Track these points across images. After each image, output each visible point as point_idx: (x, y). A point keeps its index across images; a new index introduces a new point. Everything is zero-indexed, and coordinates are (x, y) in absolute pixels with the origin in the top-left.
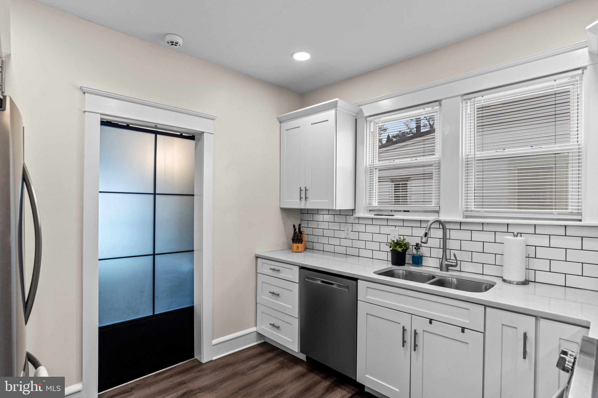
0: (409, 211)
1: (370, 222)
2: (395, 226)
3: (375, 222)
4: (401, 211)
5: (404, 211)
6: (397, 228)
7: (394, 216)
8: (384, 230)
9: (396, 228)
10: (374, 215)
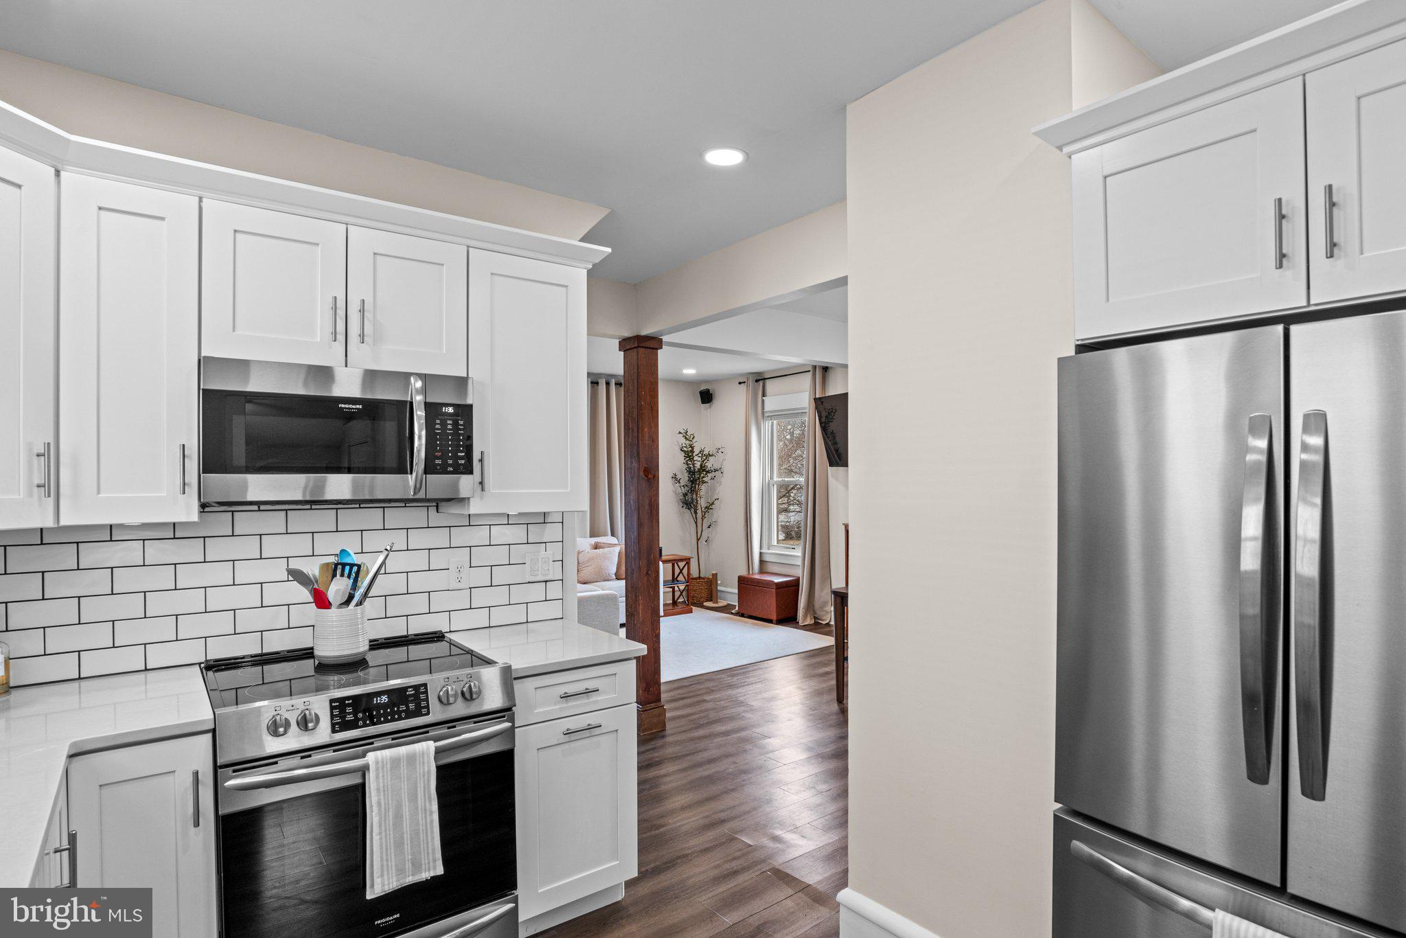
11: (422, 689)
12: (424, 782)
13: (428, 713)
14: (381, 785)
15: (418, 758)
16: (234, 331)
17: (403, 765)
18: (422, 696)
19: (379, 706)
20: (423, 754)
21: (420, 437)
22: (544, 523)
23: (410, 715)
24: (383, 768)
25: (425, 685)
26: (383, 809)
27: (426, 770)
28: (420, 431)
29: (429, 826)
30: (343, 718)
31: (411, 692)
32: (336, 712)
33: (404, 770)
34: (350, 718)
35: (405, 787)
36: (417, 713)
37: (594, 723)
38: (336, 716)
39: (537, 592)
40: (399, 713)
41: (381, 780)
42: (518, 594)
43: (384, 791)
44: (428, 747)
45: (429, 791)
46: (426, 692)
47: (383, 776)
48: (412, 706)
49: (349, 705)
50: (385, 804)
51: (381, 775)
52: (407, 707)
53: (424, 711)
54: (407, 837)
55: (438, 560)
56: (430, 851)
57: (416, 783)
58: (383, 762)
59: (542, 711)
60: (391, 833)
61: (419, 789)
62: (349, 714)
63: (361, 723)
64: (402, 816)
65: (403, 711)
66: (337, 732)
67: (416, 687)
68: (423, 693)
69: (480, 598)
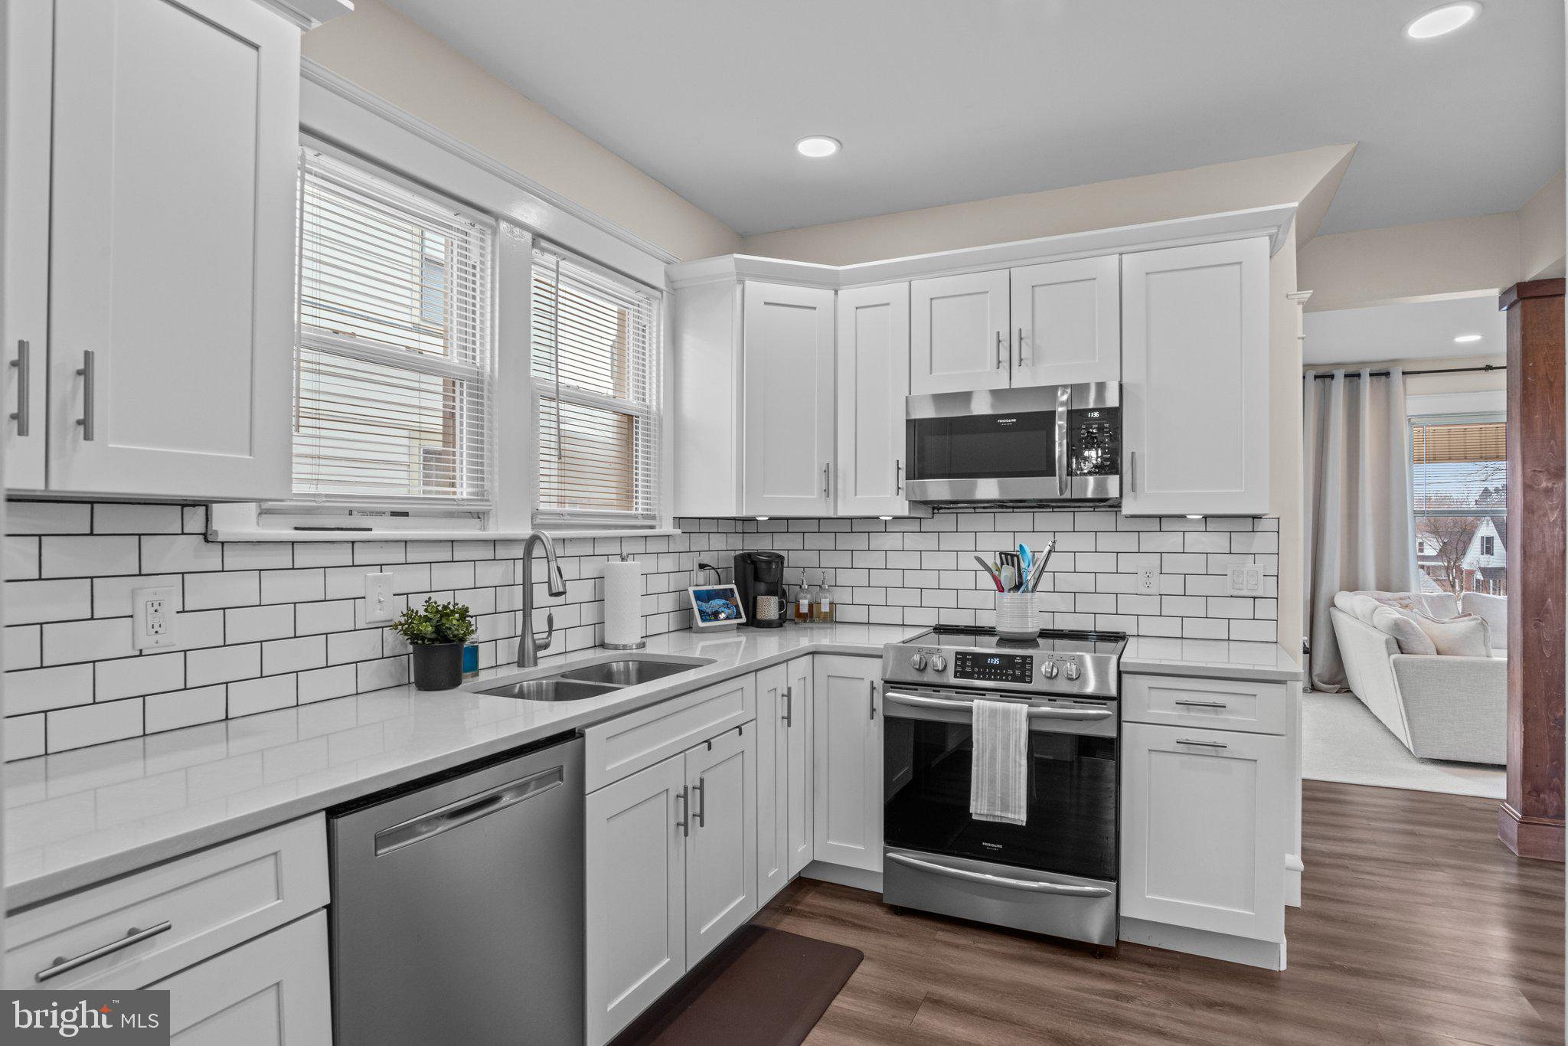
0: (406, 514)
1: (283, 558)
2: (381, 565)
3: (304, 557)
4: (384, 513)
5: (394, 514)
6: (388, 572)
7: (370, 530)
8: (342, 583)
9: (384, 573)
10: (296, 528)
11: (1028, 660)
12: (1016, 737)
13: (1031, 682)
14: (981, 727)
15: (1011, 715)
16: (931, 374)
17: (999, 717)
18: (1028, 666)
19: (992, 666)
20: (1016, 712)
21: (1061, 445)
22: (1253, 531)
23: (1015, 679)
24: (983, 714)
25: (1031, 657)
26: (981, 748)
27: (1018, 727)
28: (1061, 439)
29: (1017, 776)
30: (964, 668)
31: (1018, 660)
32: (959, 663)
33: (999, 723)
34: (968, 669)
35: (1000, 735)
36: (1022, 679)
37: (1220, 742)
38: (959, 666)
39: (1244, 608)
40: (1007, 675)
41: (981, 723)
42: (1216, 608)
43: (983, 733)
44: (1022, 709)
45: (1020, 745)
46: (1031, 664)
47: (983, 721)
48: (1018, 672)
49: (969, 659)
50: (983, 744)
51: (981, 719)
52: (1014, 672)
53: (1028, 679)
54: (998, 777)
55: (1127, 563)
56: (1017, 797)
57: (1009, 735)
58: (983, 709)
59: (1156, 713)
60: (987, 769)
61: (1011, 741)
62: (969, 666)
63: (976, 676)
64: (995, 759)
65: (1010, 675)
66: (958, 677)
67: (1024, 658)
68: (1028, 664)
69: (1171, 606)
